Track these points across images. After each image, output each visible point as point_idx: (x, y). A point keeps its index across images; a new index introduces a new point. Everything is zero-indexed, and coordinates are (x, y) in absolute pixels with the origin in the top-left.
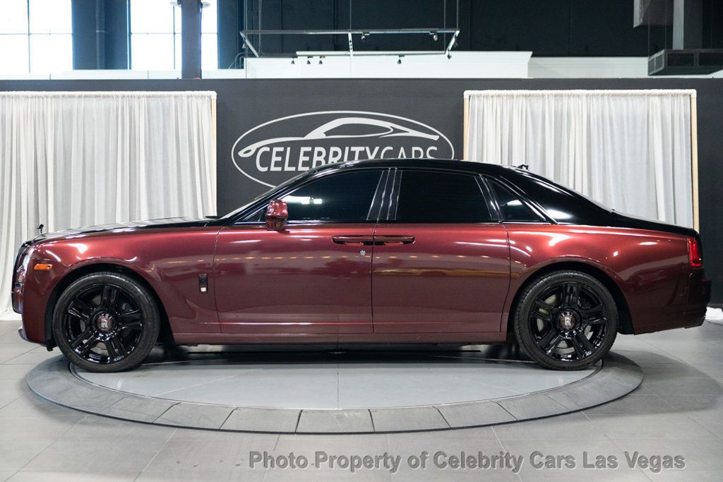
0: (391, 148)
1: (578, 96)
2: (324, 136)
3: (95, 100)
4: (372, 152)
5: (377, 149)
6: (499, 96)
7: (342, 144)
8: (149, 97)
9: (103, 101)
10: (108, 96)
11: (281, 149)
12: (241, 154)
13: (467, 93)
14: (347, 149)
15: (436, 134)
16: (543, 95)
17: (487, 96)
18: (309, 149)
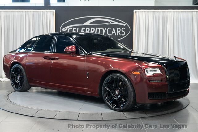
0: (110, 28)
1: (170, 12)
2: (89, 24)
3: (17, 12)
4: (104, 29)
5: (106, 28)
6: (145, 12)
7: (95, 27)
8: (34, 11)
9: (19, 13)
10: (21, 11)
11: (76, 28)
12: (63, 30)
13: (135, 11)
14: (96, 28)
15: (124, 24)
16: (159, 11)
17: (141, 12)
18: (84, 28)
